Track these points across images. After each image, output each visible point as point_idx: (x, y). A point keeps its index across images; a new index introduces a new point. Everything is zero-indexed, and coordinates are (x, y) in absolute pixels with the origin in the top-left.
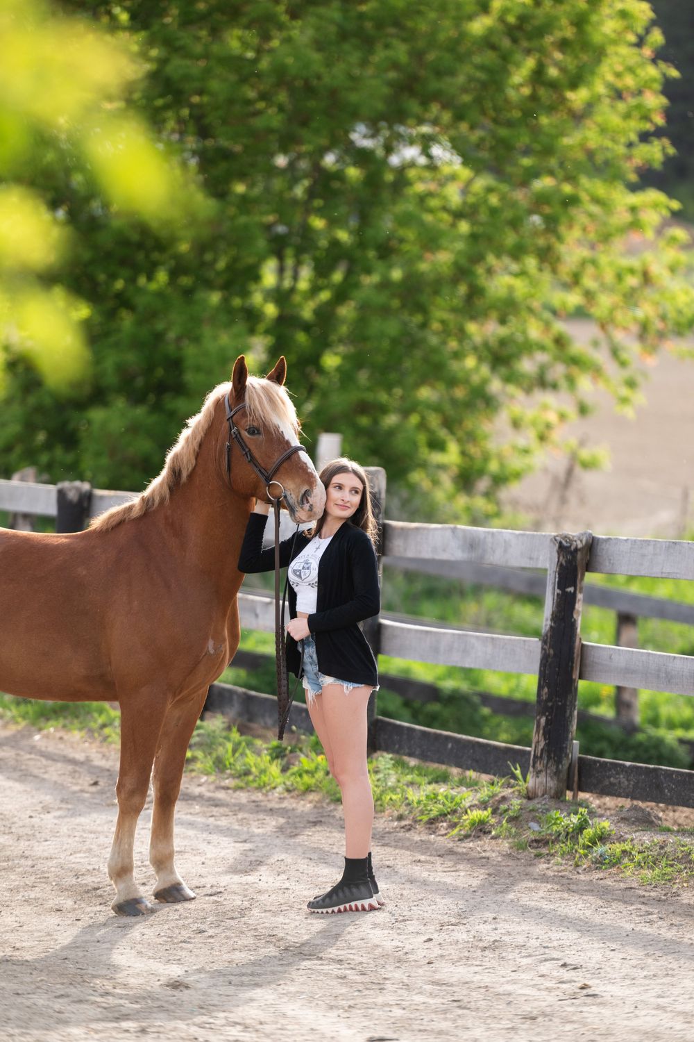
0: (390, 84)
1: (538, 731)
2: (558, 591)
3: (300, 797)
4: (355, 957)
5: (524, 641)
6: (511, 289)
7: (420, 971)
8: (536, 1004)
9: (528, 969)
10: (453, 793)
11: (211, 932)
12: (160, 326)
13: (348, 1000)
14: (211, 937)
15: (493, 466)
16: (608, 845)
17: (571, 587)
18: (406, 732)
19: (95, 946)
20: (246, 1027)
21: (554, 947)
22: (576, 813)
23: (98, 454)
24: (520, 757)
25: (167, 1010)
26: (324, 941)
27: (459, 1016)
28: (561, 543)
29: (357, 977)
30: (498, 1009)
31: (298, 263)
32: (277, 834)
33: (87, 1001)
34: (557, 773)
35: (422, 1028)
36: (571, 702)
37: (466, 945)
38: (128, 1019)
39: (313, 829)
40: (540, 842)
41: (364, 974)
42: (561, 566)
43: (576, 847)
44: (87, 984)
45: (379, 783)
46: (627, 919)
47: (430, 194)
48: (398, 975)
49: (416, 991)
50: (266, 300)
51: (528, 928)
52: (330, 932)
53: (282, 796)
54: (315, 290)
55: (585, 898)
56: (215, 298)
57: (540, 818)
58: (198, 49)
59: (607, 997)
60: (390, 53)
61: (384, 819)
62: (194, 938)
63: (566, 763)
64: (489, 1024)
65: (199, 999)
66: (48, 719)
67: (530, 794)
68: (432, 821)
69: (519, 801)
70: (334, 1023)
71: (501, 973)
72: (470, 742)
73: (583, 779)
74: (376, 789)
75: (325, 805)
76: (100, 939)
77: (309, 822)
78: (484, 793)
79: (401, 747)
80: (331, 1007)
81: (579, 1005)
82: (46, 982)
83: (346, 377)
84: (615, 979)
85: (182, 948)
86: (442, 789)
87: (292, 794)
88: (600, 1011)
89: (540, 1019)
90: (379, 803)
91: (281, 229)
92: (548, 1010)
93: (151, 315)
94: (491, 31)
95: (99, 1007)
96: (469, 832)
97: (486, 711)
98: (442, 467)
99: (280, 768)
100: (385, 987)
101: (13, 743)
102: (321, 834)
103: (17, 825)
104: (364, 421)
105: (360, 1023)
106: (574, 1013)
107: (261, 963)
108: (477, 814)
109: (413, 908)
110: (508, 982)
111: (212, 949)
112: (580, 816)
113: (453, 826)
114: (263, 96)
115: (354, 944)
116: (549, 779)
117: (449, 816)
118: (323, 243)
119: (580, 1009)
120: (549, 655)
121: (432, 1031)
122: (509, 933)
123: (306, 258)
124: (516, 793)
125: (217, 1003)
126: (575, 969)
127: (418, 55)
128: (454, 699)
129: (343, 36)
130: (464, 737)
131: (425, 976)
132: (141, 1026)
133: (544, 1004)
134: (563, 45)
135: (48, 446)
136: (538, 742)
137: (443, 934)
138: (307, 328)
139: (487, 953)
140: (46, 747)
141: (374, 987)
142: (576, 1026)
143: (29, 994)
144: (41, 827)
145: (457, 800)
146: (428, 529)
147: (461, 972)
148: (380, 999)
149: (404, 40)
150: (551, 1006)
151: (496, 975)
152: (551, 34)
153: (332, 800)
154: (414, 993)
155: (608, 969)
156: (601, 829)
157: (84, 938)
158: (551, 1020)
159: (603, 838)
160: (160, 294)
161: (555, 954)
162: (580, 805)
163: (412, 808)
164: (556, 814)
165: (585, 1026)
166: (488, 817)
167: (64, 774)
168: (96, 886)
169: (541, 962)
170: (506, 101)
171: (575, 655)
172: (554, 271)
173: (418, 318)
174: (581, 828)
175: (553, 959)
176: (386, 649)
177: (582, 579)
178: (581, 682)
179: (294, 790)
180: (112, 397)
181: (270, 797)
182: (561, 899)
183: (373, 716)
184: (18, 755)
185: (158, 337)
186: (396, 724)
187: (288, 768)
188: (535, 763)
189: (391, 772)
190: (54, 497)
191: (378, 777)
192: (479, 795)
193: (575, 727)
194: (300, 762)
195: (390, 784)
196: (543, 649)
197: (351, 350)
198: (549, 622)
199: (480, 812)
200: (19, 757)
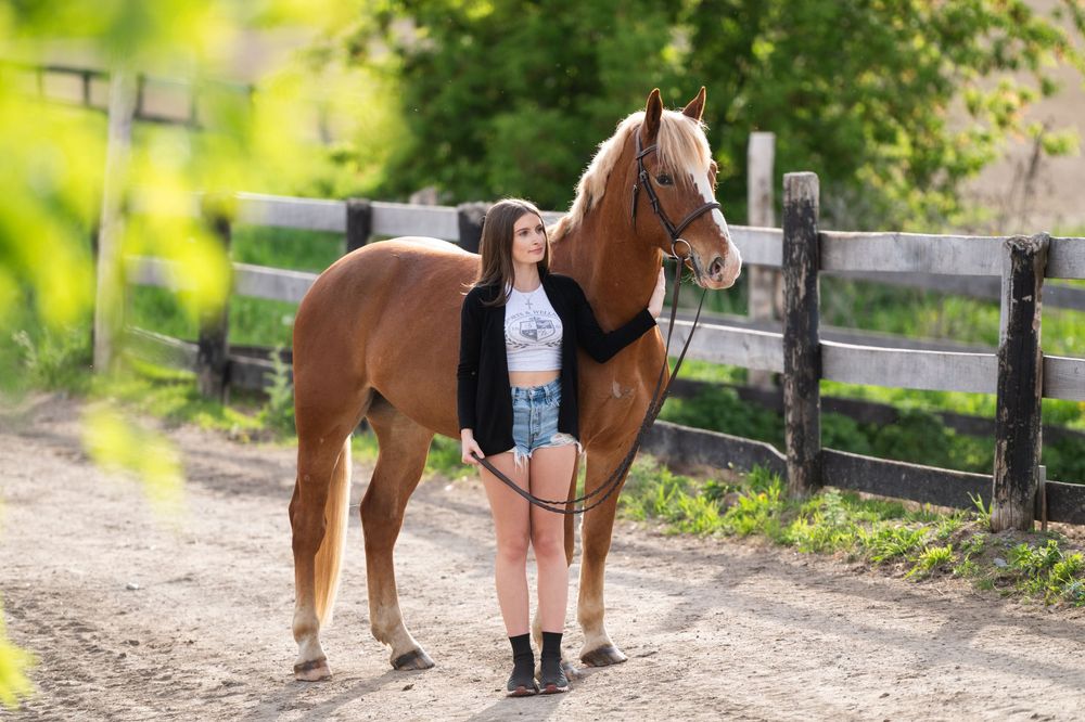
1: (999, 456)
2: (1014, 301)
3: (740, 542)
5: (980, 357)
10: (909, 529)
11: (644, 698)
12: (568, 19)
14: (645, 703)
15: (949, 157)
16: (1082, 580)
17: (1028, 295)
18: (854, 464)
21: (1023, 697)
22: (1045, 546)
23: (507, 166)
24: (980, 486)
26: (769, 702)
28: (1014, 247)
32: (716, 584)
34: (1023, 502)
36: (1035, 422)
37: (926, 699)
39: (755, 577)
40: (1006, 580)
42: (1016, 273)
43: (1046, 583)
45: (827, 522)
51: (994, 677)
52: (776, 691)
53: (721, 541)
55: (1057, 640)
57: (1006, 553)
61: (834, 562)
62: (626, 705)
63: (1032, 490)
66: (460, 468)
67: (994, 527)
68: (887, 562)
69: (982, 536)
72: (925, 471)
73: (1052, 507)
74: (823, 529)
75: (768, 550)
77: (751, 569)
78: (943, 528)
79: (850, 481)
83: (780, 65)
86: (897, 526)
87: (732, 538)
90: (827, 544)
96: (928, 573)
97: (950, 432)
98: (891, 160)
99: (718, 509)
101: (422, 497)
102: (764, 582)
103: (428, 588)
104: (803, 114)
108: (936, 552)
109: (867, 660)
111: (646, 716)
112: (1049, 549)
113: (910, 566)
115: (802, 703)
116: (1014, 509)
117: (905, 556)
120: (1008, 372)
122: (973, 683)
124: (979, 526)
126: (1047, 720)
128: (915, 419)
130: (918, 466)
135: (452, 159)
136: (1000, 468)
137: (901, 688)
138: (735, 14)
139: (949, 707)
140: (459, 499)
144: (454, 588)
145: (914, 537)
146: (868, 238)
153: (775, 543)
156: (1073, 563)
157: (504, 711)
159: (1075, 572)
161: (1025, 705)
162: (1050, 536)
163: (864, 548)
164: (1023, 547)
166: (948, 554)
167: (479, 528)
169: (1009, 714)
171: (1037, 371)
174: (1051, 562)
175: (1023, 710)
176: (829, 372)
177: (1040, 286)
178: (1044, 400)
179: (733, 534)
180: (520, 102)
181: (708, 543)
182: (1031, 642)
183: (817, 447)
184: (427, 509)
185: (568, 32)
186: (843, 456)
187: (726, 510)
188: (997, 492)
189: (840, 509)
190: (455, 220)
191: (825, 515)
192: (937, 530)
193: (1040, 450)
194: (739, 502)
195: (839, 522)
196: (1000, 365)
197: (784, 35)
198: (1006, 336)
199: (939, 549)
200: (428, 512)
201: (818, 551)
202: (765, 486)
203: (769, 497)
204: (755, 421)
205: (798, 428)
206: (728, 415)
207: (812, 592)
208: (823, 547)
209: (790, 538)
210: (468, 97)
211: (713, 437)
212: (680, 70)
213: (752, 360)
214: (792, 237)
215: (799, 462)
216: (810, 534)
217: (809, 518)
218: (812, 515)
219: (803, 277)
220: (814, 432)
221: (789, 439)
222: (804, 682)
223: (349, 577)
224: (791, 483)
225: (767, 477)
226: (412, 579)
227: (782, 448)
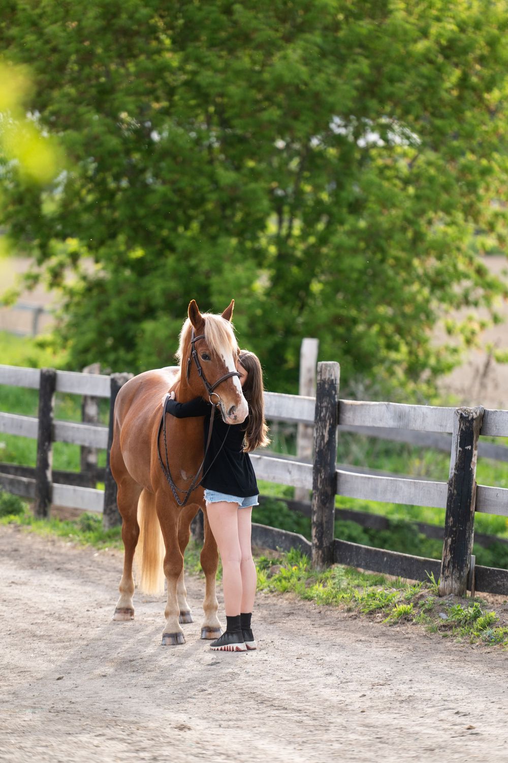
0: (356, 88)
1: (446, 548)
2: (459, 449)
3: (279, 597)
4: (311, 708)
5: (437, 484)
6: (445, 234)
7: (356, 717)
8: (435, 740)
9: (432, 716)
10: (386, 592)
11: (210, 691)
12: (193, 262)
13: (302, 738)
14: (210, 694)
15: (432, 361)
16: (494, 629)
17: (469, 445)
18: (355, 550)
19: (127, 701)
20: (228, 756)
21: (451, 701)
22: (472, 607)
23: (149, 354)
24: (433, 566)
25: (174, 745)
26: (289, 697)
27: (379, 748)
28: (461, 414)
29: (310, 722)
30: (408, 744)
31: (292, 217)
32: (261, 622)
33: (117, 738)
34: (460, 578)
35: (352, 756)
36: (470, 527)
37: (389, 699)
38: (145, 751)
39: (287, 619)
40: (446, 627)
41: (316, 720)
42: (462, 431)
43: (472, 630)
44: (119, 727)
45: (335, 586)
46: (504, 680)
47: (387, 167)
48: (339, 720)
49: (352, 731)
50: (269, 243)
51: (433, 687)
52: (294, 690)
53: (267, 596)
54: (304, 236)
55: (476, 666)
56: (234, 241)
57: (447, 610)
58: (220, 64)
59: (486, 735)
60: (356, 66)
61: (338, 611)
62: (198, 695)
63: (466, 571)
64: (400, 754)
65: (198, 737)
66: (104, 542)
67: (441, 593)
68: (371, 613)
69: (432, 598)
70: (290, 754)
71: (413, 718)
72: (399, 556)
73: (478, 582)
74: (332, 590)
75: (296, 602)
76: (131, 696)
77: (284, 613)
78: (408, 593)
79: (351, 561)
80: (290, 743)
81: (465, 741)
82: (90, 725)
83: (328, 298)
84: (493, 722)
85: (189, 702)
86: (379, 590)
87: (274, 594)
88: (480, 744)
89: (437, 751)
90: (334, 600)
91: (280, 192)
92: (443, 744)
93: (187, 255)
94: (428, 50)
95: (125, 742)
96: (397, 620)
97: (422, 536)
98: (395, 362)
99: (266, 576)
100: (330, 729)
101: (79, 559)
102: (292, 622)
103: (77, 616)
104: (341, 330)
105: (309, 753)
106: (461, 746)
107: (243, 712)
108: (402, 607)
109: (354, 673)
110: (417, 725)
111: (210, 702)
112: (474, 608)
113: (386, 615)
114: (268, 98)
115: (310, 698)
116: (454, 582)
117: (383, 609)
118: (310, 202)
119: (466, 743)
120: (454, 494)
121: (359, 759)
122: (420, 691)
123: (299, 213)
124: (431, 592)
125: (209, 740)
126: (464, 715)
127: (377, 68)
128: (400, 527)
129: (323, 54)
130: (395, 553)
131: (358, 721)
132: (153, 756)
133: (441, 740)
134: (481, 60)
135: (114, 348)
136: (446, 556)
137: (374, 692)
138: (299, 263)
139: (403, 705)
140: (102, 562)
141: (322, 728)
142: (462, 755)
143: (77, 734)
144: (94, 617)
145: (389, 597)
146: (370, 405)
147: (385, 718)
148: (325, 737)
149: (367, 57)
150: (445, 741)
151: (410, 721)
152: (473, 52)
153: (301, 598)
154: (350, 732)
155: (488, 716)
156: (489, 618)
157: (120, 695)
158: (444, 751)
159: (490, 624)
160: (193, 239)
161: (451, 705)
162: (476, 601)
163: (358, 604)
164: (457, 607)
165: (468, 755)
166: (410, 609)
167: (113, 581)
168: (132, 659)
169: (441, 711)
170: (441, 100)
171: (472, 494)
172: (476, 221)
173: (379, 256)
174: (476, 617)
175: (450, 709)
176: (341, 490)
177: (477, 440)
178: (476, 513)
179: (275, 591)
180: (160, 313)
181: (258, 597)
182: (459, 667)
183: (332, 538)
184: (81, 567)
185: (193, 270)
186: (347, 544)
187: (272, 576)
188: (443, 571)
189: (343, 578)
190: (108, 383)
191: (334, 581)
192: (404, 594)
193: (472, 545)
194: (280, 571)
195: (343, 586)
196: (449, 490)
197: (330, 278)
198: (453, 471)
199: (405, 606)
200: (82, 569)
201: (328, 604)
202: (297, 561)
203: (300, 569)
204: (298, 524)
205: (320, 525)
206: (281, 518)
207: (322, 629)
208: (332, 602)
209: (311, 595)
210: (126, 308)
211: (266, 530)
212: (263, 298)
213: (293, 481)
214: (321, 403)
215: (319, 547)
216: (323, 593)
217: (324, 583)
218: (326, 581)
219: (327, 429)
220: (329, 528)
221: (314, 532)
222: (313, 685)
223: (27, 608)
224: (314, 560)
225: (299, 556)
226: (68, 610)
227: (309, 537)
